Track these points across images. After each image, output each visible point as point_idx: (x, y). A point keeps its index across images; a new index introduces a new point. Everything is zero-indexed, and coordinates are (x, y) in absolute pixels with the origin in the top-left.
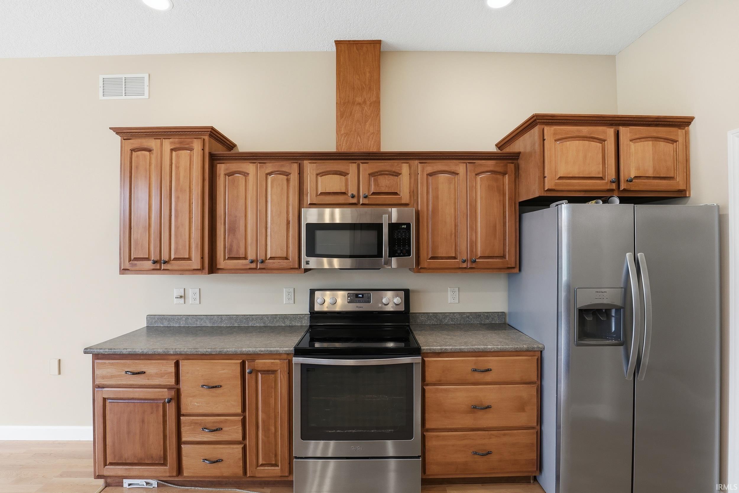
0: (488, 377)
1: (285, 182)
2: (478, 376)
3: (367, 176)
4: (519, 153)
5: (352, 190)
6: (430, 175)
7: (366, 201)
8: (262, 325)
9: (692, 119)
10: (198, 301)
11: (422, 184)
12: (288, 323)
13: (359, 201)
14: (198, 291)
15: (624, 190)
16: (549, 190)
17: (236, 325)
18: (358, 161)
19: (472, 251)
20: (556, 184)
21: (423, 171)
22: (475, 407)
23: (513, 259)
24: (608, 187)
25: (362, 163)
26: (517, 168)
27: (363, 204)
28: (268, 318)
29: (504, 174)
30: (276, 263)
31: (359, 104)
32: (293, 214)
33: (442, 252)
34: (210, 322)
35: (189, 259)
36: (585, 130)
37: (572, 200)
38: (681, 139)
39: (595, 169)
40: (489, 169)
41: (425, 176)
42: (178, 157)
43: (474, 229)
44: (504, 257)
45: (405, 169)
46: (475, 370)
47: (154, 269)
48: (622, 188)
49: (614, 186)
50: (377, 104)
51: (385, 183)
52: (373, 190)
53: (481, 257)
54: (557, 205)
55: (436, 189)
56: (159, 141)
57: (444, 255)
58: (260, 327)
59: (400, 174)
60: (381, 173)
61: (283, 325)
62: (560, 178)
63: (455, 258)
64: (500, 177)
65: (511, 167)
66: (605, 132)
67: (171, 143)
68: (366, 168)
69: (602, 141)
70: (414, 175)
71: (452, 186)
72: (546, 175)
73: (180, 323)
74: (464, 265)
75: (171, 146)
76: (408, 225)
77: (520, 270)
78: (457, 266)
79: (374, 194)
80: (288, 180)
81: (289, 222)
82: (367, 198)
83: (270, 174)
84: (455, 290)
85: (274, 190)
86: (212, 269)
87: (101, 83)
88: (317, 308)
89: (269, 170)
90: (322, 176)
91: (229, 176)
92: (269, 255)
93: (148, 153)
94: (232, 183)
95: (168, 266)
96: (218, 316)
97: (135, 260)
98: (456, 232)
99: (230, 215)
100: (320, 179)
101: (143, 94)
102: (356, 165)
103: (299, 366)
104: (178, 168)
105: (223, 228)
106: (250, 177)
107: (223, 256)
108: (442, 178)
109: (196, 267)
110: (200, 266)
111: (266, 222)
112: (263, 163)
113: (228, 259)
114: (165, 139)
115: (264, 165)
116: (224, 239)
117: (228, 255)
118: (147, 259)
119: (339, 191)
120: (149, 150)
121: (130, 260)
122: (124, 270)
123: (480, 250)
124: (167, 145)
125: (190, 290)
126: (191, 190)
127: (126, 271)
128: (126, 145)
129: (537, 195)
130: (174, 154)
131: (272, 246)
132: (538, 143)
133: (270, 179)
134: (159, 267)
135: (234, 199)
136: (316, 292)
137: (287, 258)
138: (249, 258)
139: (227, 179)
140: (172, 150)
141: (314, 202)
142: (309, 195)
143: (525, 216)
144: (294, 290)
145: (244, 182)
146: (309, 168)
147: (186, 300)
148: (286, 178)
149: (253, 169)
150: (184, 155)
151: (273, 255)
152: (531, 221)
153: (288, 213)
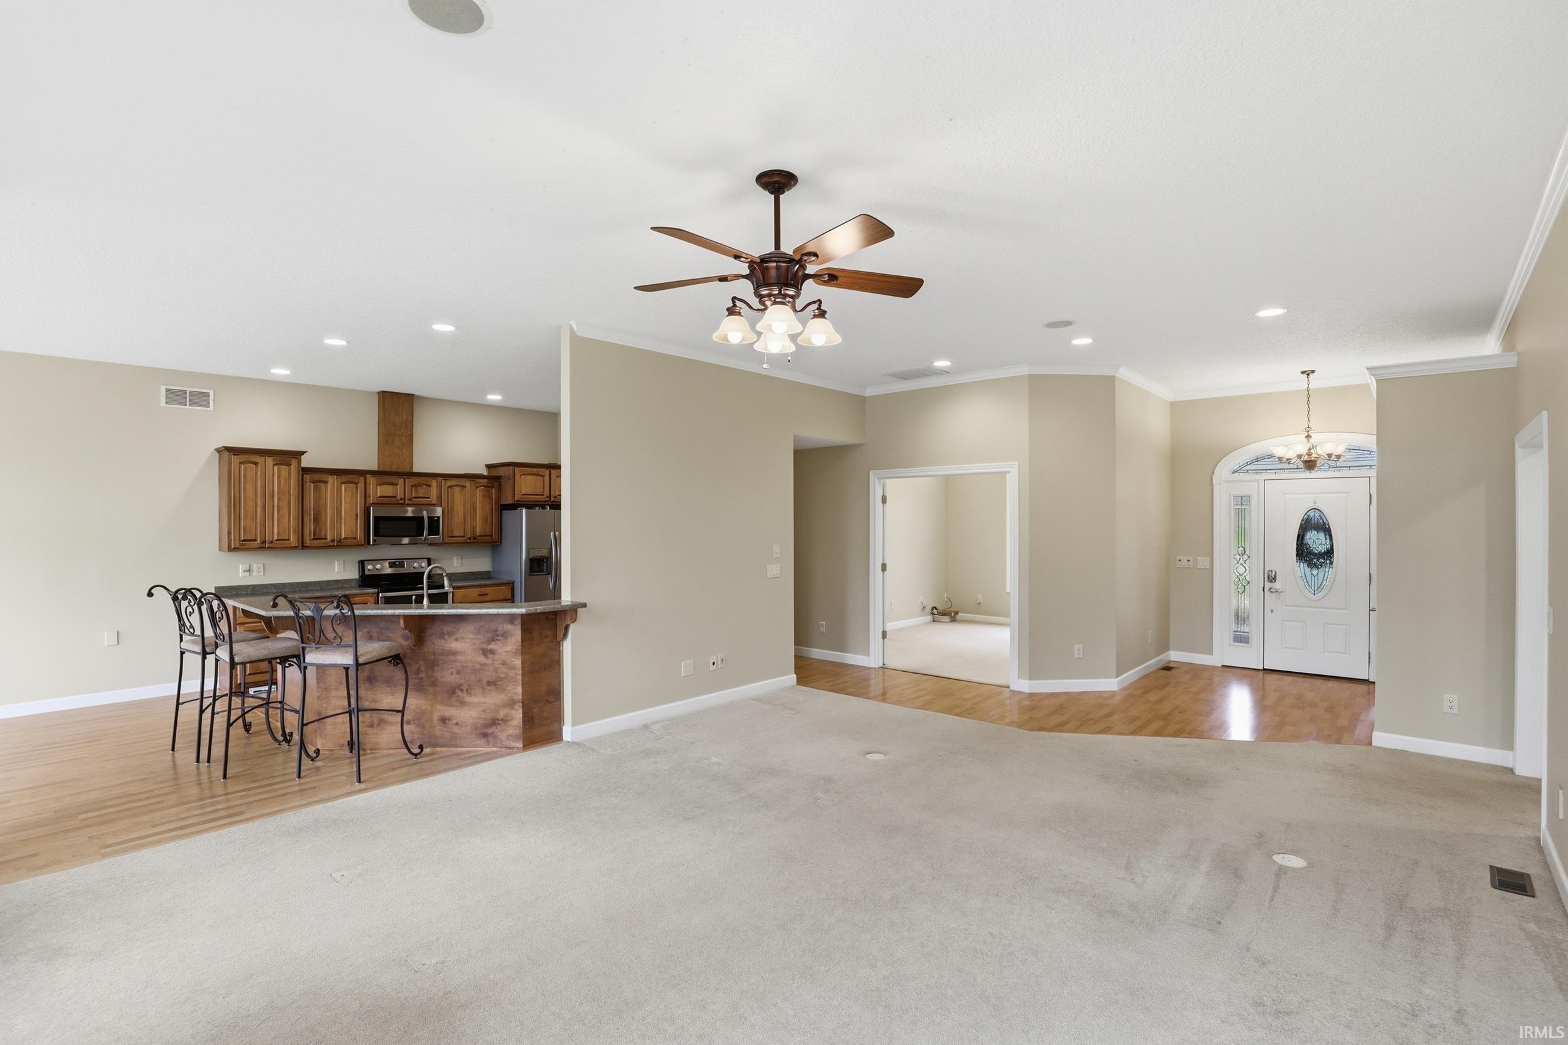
0: (488, 598)
1: (355, 489)
2: (482, 598)
3: (410, 487)
4: (501, 476)
5: (400, 495)
6: (449, 487)
7: (410, 502)
10: (262, 573)
11: (444, 493)
12: (340, 585)
13: (405, 502)
14: (262, 565)
15: (553, 502)
16: (517, 501)
17: (297, 589)
18: (404, 477)
19: (474, 533)
20: (521, 498)
21: (445, 484)
23: (497, 537)
24: (545, 500)
25: (407, 478)
26: (500, 485)
27: (407, 504)
28: (324, 583)
29: (492, 488)
30: (348, 542)
31: (399, 436)
32: (360, 510)
33: (456, 533)
34: (274, 589)
35: (289, 540)
36: (535, 470)
37: (530, 506)
39: (539, 490)
40: (484, 484)
41: (446, 488)
42: (279, 470)
43: (475, 519)
44: (492, 536)
45: (434, 483)
46: (479, 595)
47: (260, 548)
48: (552, 500)
49: (548, 499)
50: (411, 437)
51: (421, 491)
52: (413, 496)
53: (479, 536)
54: (520, 508)
55: (453, 496)
56: (263, 458)
57: (457, 535)
58: (317, 589)
59: (431, 486)
60: (420, 485)
61: (338, 587)
62: (523, 495)
63: (464, 537)
64: (490, 489)
65: (496, 484)
66: (544, 472)
67: (274, 460)
68: (410, 482)
69: (543, 476)
70: (440, 487)
71: (463, 494)
72: (515, 492)
73: (247, 591)
74: (469, 541)
75: (274, 462)
76: (438, 518)
77: (501, 543)
78: (466, 541)
79: (414, 498)
80: (357, 488)
81: (357, 515)
82: (410, 500)
83: (343, 483)
84: (459, 557)
85: (347, 493)
86: (303, 546)
87: (163, 392)
88: (367, 573)
89: (343, 481)
90: (380, 486)
91: (313, 483)
92: (343, 537)
93: (254, 466)
94: (316, 488)
95: (272, 545)
96: (282, 584)
97: (244, 540)
98: (465, 521)
99: (314, 510)
100: (378, 487)
101: (209, 406)
102: (402, 480)
103: (383, 599)
104: (279, 477)
105: (309, 518)
106: (329, 485)
107: (308, 538)
108: (457, 489)
109: (294, 545)
110: (297, 545)
111: (341, 515)
112: (339, 475)
113: (313, 539)
114: (268, 456)
115: (339, 477)
116: (310, 526)
117: (312, 537)
118: (254, 540)
119: (391, 495)
120: (256, 463)
121: (240, 541)
122: (234, 548)
123: (478, 532)
124: (270, 461)
125: (255, 565)
126: (289, 493)
127: (236, 549)
128: (235, 460)
129: (511, 502)
130: (276, 468)
131: (345, 531)
132: (512, 475)
133: (343, 486)
134: (264, 546)
135: (317, 499)
136: (365, 562)
137: (356, 538)
138: (326, 539)
139: (312, 485)
140: (274, 465)
141: (375, 502)
142: (371, 498)
143: (505, 512)
144: (344, 562)
145: (324, 487)
146: (371, 480)
147: (251, 573)
148: (355, 486)
149: (331, 479)
150: (284, 468)
151: (346, 537)
152: (508, 515)
153: (356, 509)
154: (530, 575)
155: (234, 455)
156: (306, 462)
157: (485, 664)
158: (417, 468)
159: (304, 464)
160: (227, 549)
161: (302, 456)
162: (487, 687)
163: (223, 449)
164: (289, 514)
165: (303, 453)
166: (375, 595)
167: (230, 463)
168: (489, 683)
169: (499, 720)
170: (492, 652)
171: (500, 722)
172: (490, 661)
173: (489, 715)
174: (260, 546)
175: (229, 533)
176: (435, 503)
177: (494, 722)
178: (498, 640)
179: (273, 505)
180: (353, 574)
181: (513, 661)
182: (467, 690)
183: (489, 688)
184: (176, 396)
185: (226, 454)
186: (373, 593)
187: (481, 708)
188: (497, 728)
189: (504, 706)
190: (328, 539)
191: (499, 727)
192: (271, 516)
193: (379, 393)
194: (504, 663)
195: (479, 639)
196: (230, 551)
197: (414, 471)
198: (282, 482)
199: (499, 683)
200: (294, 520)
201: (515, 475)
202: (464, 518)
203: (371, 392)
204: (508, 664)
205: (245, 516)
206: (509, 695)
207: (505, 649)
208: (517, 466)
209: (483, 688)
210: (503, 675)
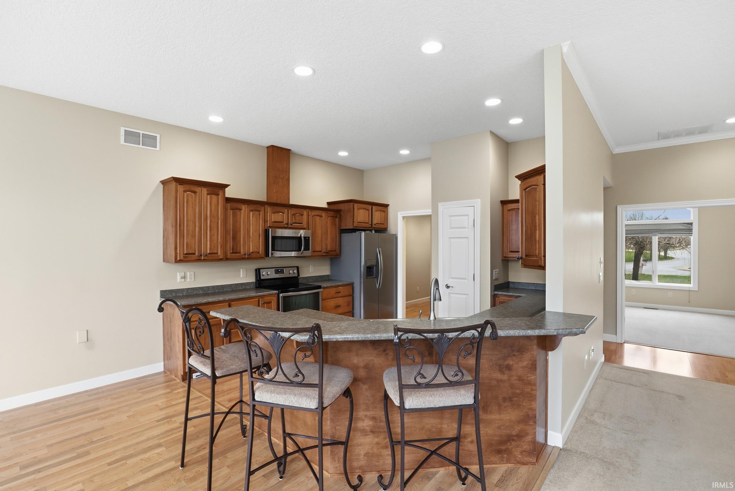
0: (340, 295)
1: (258, 215)
3: (291, 215)
4: (341, 209)
5: (285, 221)
7: (291, 226)
8: (231, 290)
9: (389, 205)
10: (193, 280)
11: (311, 220)
12: (244, 287)
13: (288, 226)
14: (194, 273)
16: (355, 226)
17: (217, 291)
18: (288, 208)
19: (326, 249)
20: (357, 225)
21: (311, 214)
22: (336, 307)
23: (337, 253)
24: (369, 226)
25: (290, 209)
26: (340, 215)
27: (289, 228)
28: (234, 285)
29: (336, 217)
30: (253, 255)
31: (282, 178)
32: (263, 231)
34: (202, 291)
35: (217, 253)
36: (364, 206)
37: (364, 230)
38: (386, 211)
39: (366, 220)
40: (332, 215)
41: (312, 216)
42: (211, 199)
43: (327, 240)
44: (335, 252)
45: (305, 213)
46: (336, 293)
47: (197, 260)
48: (373, 227)
49: (371, 226)
50: (288, 180)
51: (298, 218)
52: (293, 221)
53: (329, 251)
54: (360, 233)
55: (315, 222)
56: (200, 188)
57: (317, 250)
58: (230, 291)
59: (303, 215)
60: (296, 214)
61: (241, 289)
62: (358, 222)
63: (321, 251)
64: (331, 218)
65: (337, 214)
66: (369, 207)
67: (207, 190)
68: (290, 211)
69: (368, 210)
70: (308, 216)
71: (321, 221)
72: (355, 221)
73: (183, 293)
74: (324, 254)
75: (207, 192)
76: (309, 237)
77: (340, 256)
78: (322, 255)
79: (294, 223)
80: (260, 214)
81: (260, 235)
82: (292, 224)
83: (251, 211)
84: (313, 266)
85: (254, 219)
86: (226, 259)
87: (122, 133)
88: (262, 278)
89: (251, 209)
90: (273, 213)
91: (232, 210)
92: (251, 251)
93: (193, 194)
94: (233, 213)
95: (206, 258)
96: (206, 287)
97: (186, 254)
98: (322, 240)
99: (233, 230)
100: (273, 214)
101: (156, 147)
102: (287, 210)
103: (282, 298)
104: (211, 204)
105: (229, 237)
106: (242, 211)
107: (229, 252)
108: (318, 218)
109: (221, 258)
110: (223, 258)
111: (250, 235)
112: (249, 205)
113: (233, 253)
114: (203, 187)
115: (249, 206)
116: (230, 244)
117: (232, 252)
118: (194, 254)
119: (280, 221)
120: (195, 192)
121: (184, 254)
122: (179, 260)
123: (329, 248)
124: (205, 191)
125: (188, 273)
126: (218, 217)
127: (180, 261)
128: (181, 188)
129: (351, 228)
130: (209, 196)
131: (252, 246)
132: (352, 209)
133: (251, 213)
134: (200, 258)
135: (235, 222)
136: (261, 270)
137: (259, 253)
138: (240, 253)
139: (231, 211)
140: (208, 194)
141: (271, 226)
142: (268, 222)
143: (343, 235)
144: (246, 269)
145: (239, 213)
146: (269, 209)
147: (186, 279)
148: (259, 213)
149: (244, 208)
150: (214, 197)
151: (253, 251)
152: (346, 237)
153: (259, 230)
154: (367, 278)
155: (179, 184)
156: (229, 193)
157: (501, 381)
158: (293, 201)
159: (227, 195)
160: (174, 262)
161: (226, 189)
162: (503, 404)
163: (172, 179)
164: (218, 234)
165: (227, 186)
166: (276, 295)
167: (177, 191)
168: (504, 399)
169: (514, 436)
170: (509, 368)
171: (515, 438)
172: (505, 377)
173: (504, 431)
174: (198, 258)
175: (176, 248)
176: (305, 227)
177: (509, 439)
178: (514, 355)
179: (207, 226)
180: (252, 279)
181: (528, 377)
182: (483, 407)
183: (506, 404)
184: (131, 137)
185: (174, 184)
186: (275, 294)
187: (497, 425)
188: (511, 444)
189: (519, 422)
190: (242, 253)
191: (513, 443)
192: (205, 235)
193: (267, 147)
194: (520, 379)
195: (497, 354)
196: (177, 263)
197: (290, 203)
198: (213, 207)
199: (515, 399)
200: (221, 237)
201: (354, 208)
202: (322, 238)
203: (262, 147)
204: (524, 380)
205: (187, 234)
206: (525, 411)
207: (521, 364)
208: (355, 203)
209: (499, 405)
210: (518, 391)
